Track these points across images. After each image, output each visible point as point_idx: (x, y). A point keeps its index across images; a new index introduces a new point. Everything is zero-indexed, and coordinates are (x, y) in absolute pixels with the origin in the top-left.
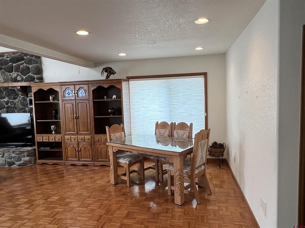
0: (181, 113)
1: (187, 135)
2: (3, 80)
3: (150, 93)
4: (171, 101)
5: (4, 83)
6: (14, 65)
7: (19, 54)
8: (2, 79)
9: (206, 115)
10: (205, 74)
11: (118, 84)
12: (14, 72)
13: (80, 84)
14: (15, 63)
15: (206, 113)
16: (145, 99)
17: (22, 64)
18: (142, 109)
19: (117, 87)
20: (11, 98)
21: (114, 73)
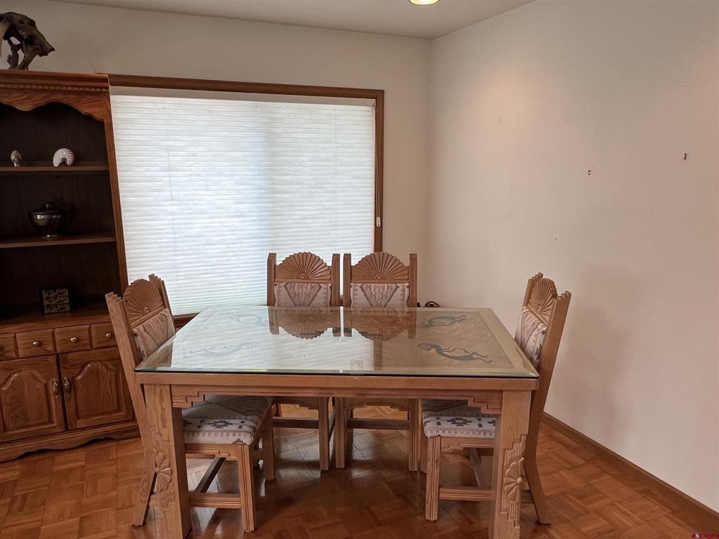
0: (306, 219)
1: (403, 295)
3: (200, 148)
4: (276, 178)
9: (379, 223)
10: (377, 96)
11: (89, 97)
15: (378, 218)
16: (178, 171)
18: (169, 208)
19: (85, 110)
21: (44, 50)
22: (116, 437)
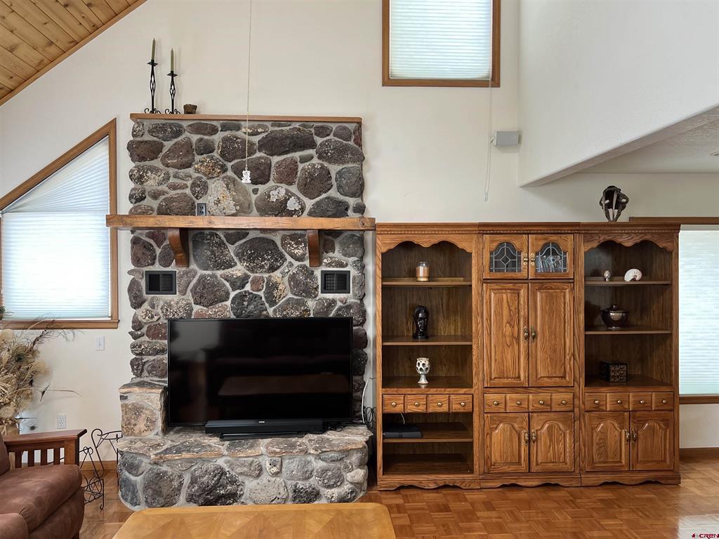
2: (235, 205)
5: (233, 215)
6: (275, 159)
7: (297, 125)
8: (232, 203)
12: (271, 183)
13: (548, 233)
14: (280, 154)
17: (303, 160)
19: (661, 245)
20: (262, 267)
22: (662, 482)
